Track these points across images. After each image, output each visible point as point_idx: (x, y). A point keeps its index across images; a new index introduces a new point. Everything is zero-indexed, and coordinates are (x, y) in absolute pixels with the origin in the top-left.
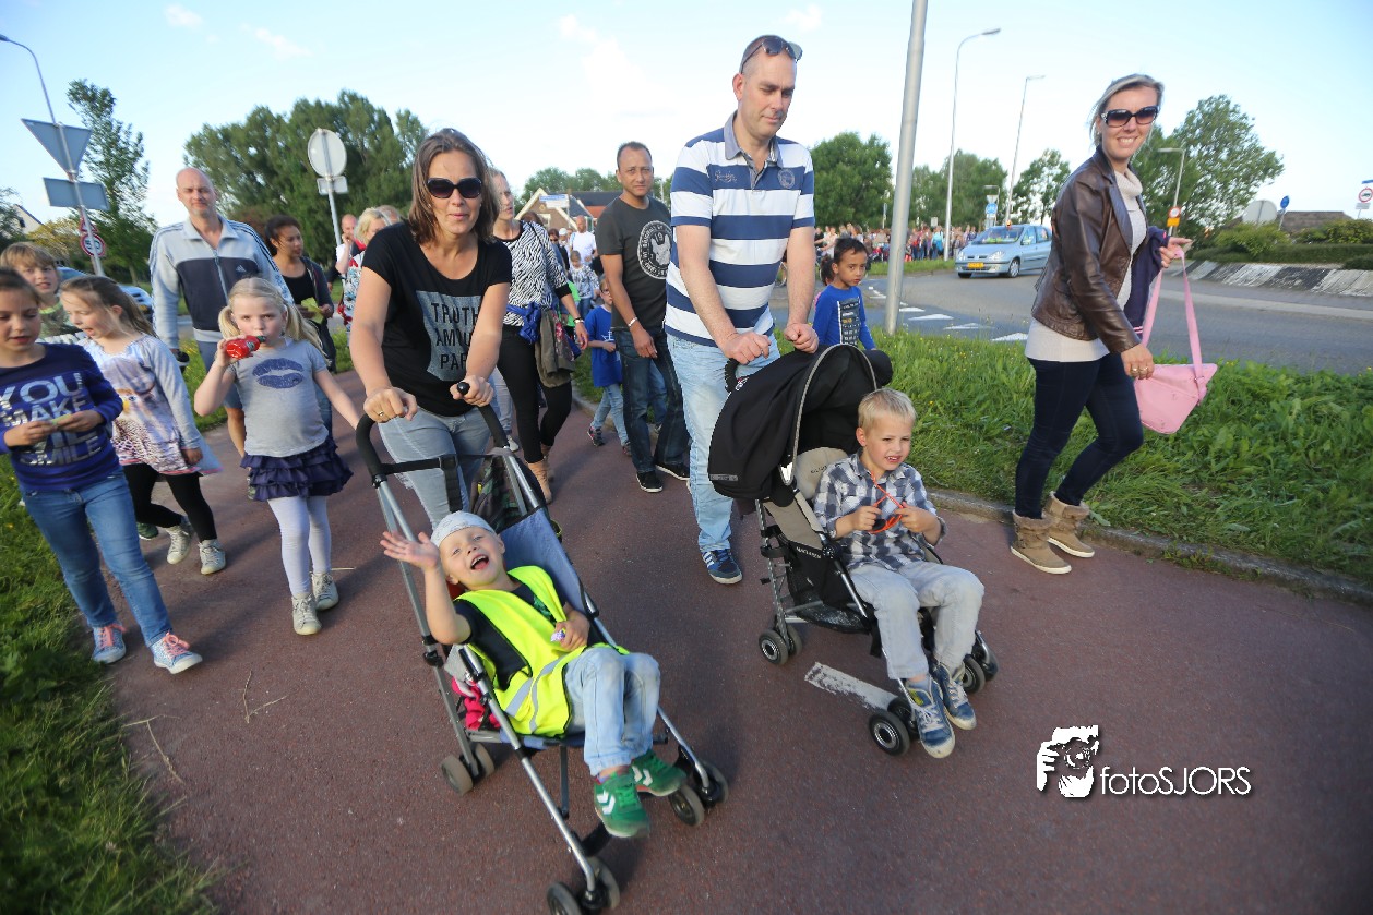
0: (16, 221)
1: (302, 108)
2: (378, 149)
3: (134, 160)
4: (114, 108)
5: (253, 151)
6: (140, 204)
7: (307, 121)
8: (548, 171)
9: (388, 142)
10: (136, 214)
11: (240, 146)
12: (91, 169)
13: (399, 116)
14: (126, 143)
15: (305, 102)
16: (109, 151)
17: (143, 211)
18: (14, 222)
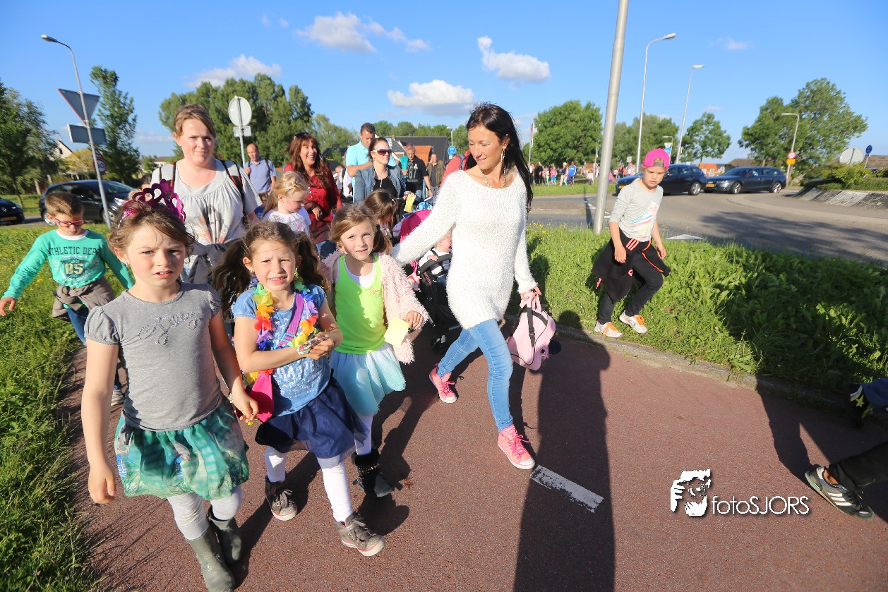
0: (57, 150)
1: (230, 83)
2: (276, 109)
3: (127, 114)
4: (118, 83)
6: (129, 141)
9: (282, 105)
10: (127, 147)
12: (102, 119)
13: (290, 90)
14: (125, 104)
15: (233, 80)
16: (113, 109)
17: (132, 146)
18: (57, 152)
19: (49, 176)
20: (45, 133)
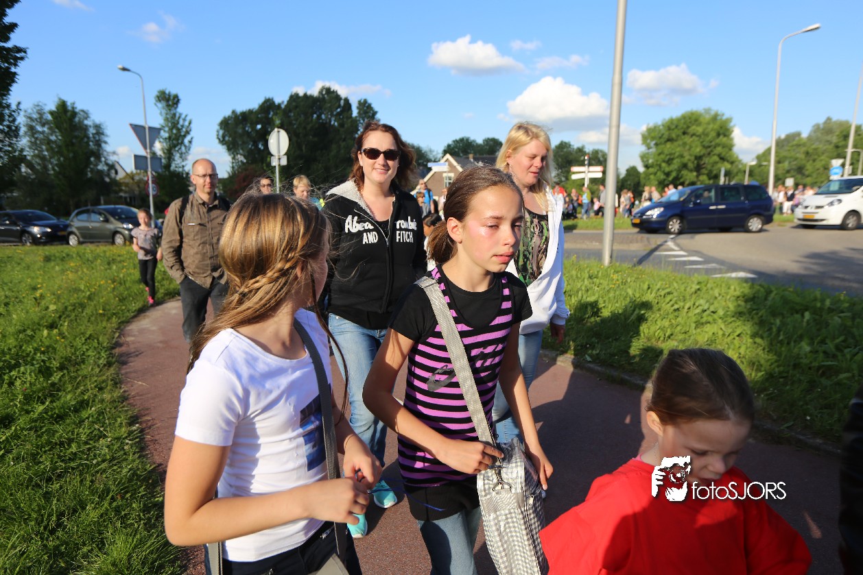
0: (113, 171)
1: (294, 98)
2: (342, 125)
3: (184, 136)
4: (179, 105)
5: (259, 127)
6: (184, 163)
7: (296, 107)
8: (462, 140)
9: (350, 120)
10: (181, 170)
11: (251, 124)
12: (160, 142)
13: (360, 102)
14: (183, 126)
15: (297, 95)
16: (172, 132)
17: (184, 168)
18: (113, 172)
19: (102, 199)
20: (105, 153)
